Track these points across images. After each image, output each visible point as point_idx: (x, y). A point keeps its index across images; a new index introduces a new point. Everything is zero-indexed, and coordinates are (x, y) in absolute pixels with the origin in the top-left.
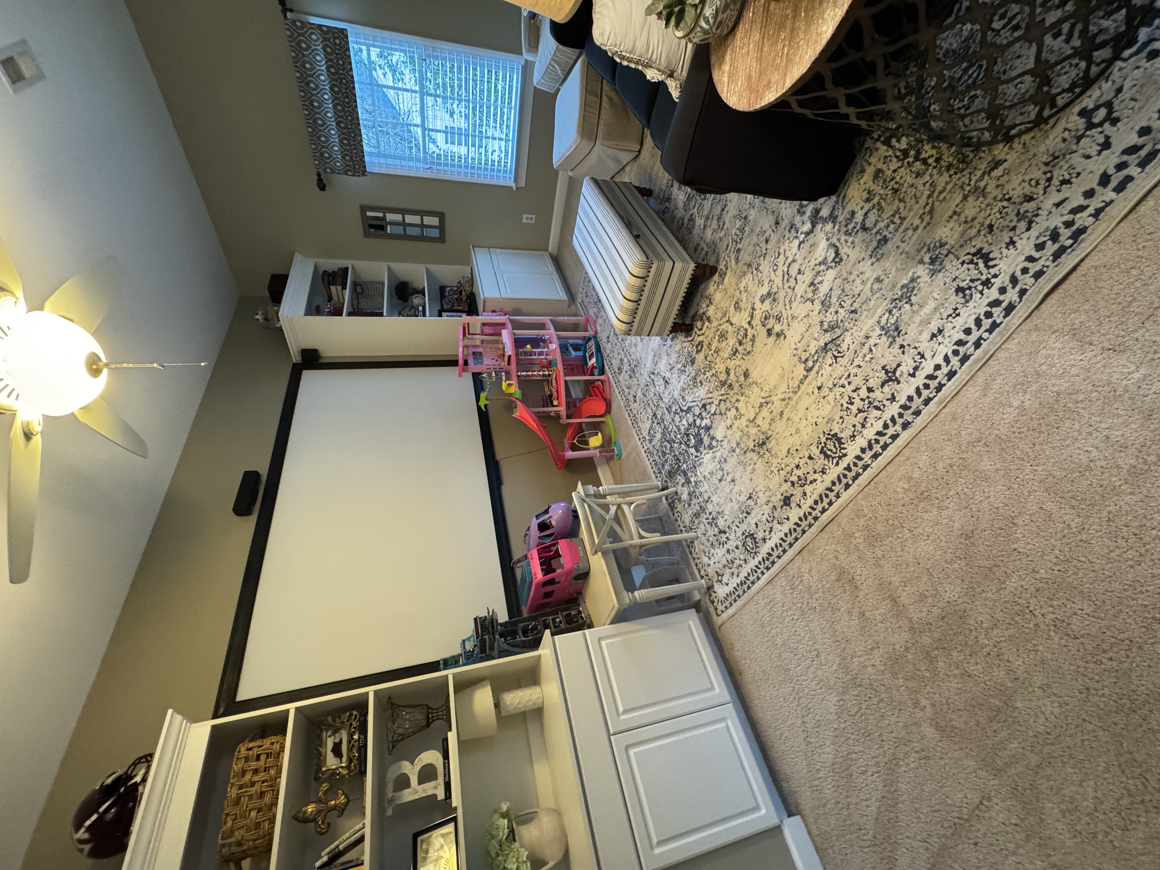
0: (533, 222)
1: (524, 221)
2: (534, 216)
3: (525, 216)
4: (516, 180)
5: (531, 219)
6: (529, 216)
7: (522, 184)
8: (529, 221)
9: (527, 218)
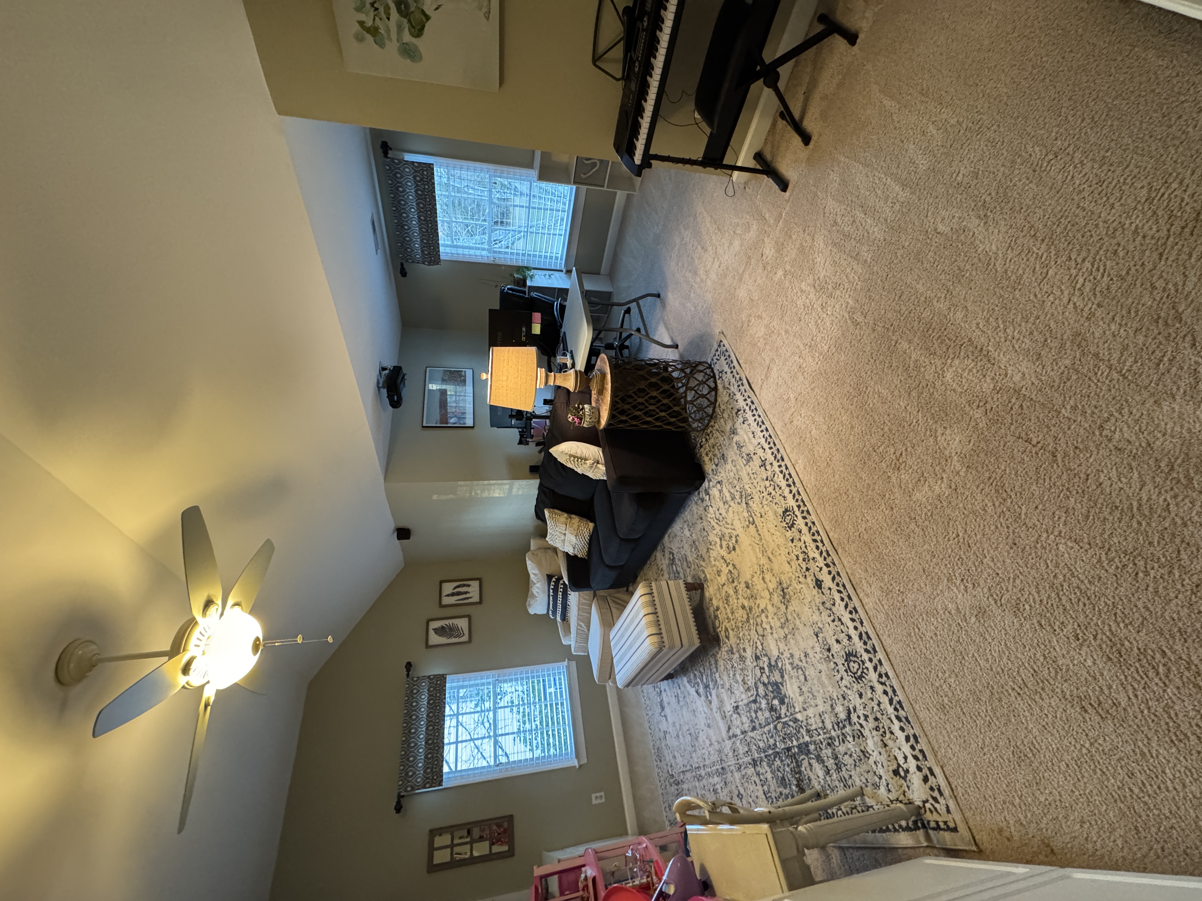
0: (603, 800)
1: (594, 802)
2: (602, 794)
3: (594, 796)
4: (577, 756)
5: (601, 797)
6: (598, 794)
7: (584, 761)
8: (599, 801)
9: (596, 797)
